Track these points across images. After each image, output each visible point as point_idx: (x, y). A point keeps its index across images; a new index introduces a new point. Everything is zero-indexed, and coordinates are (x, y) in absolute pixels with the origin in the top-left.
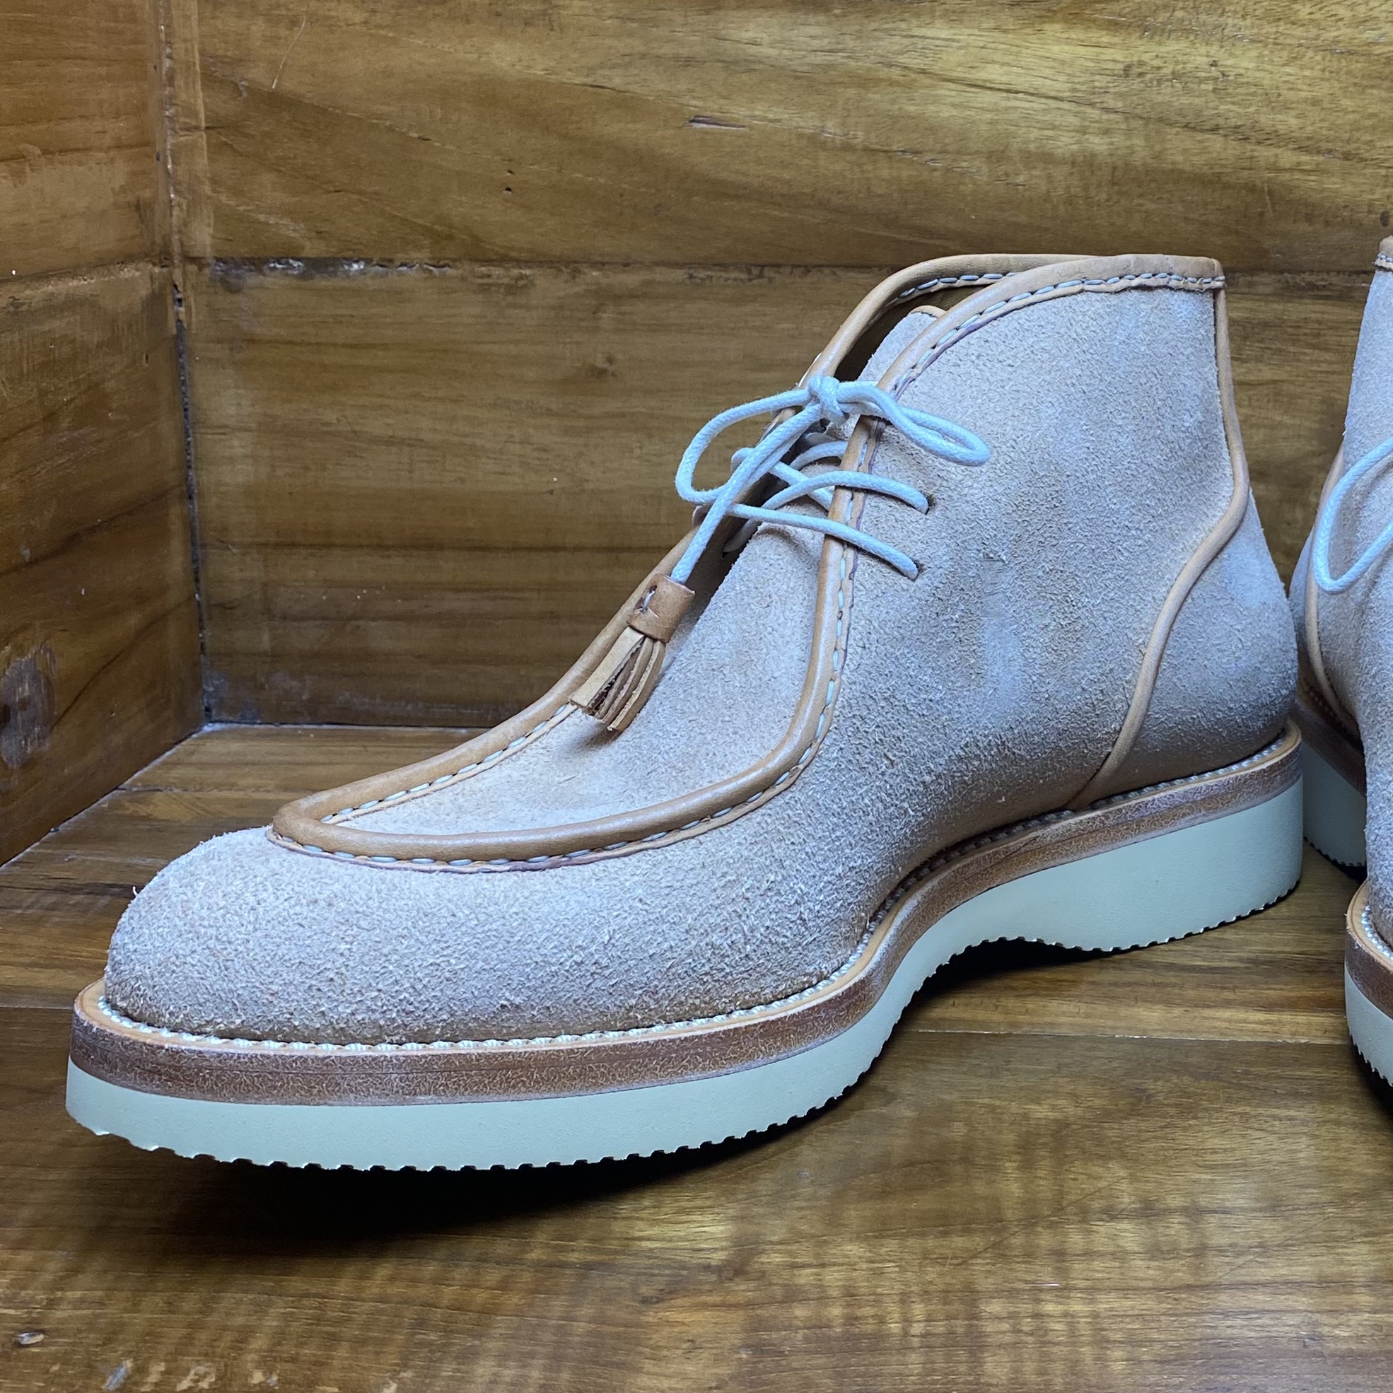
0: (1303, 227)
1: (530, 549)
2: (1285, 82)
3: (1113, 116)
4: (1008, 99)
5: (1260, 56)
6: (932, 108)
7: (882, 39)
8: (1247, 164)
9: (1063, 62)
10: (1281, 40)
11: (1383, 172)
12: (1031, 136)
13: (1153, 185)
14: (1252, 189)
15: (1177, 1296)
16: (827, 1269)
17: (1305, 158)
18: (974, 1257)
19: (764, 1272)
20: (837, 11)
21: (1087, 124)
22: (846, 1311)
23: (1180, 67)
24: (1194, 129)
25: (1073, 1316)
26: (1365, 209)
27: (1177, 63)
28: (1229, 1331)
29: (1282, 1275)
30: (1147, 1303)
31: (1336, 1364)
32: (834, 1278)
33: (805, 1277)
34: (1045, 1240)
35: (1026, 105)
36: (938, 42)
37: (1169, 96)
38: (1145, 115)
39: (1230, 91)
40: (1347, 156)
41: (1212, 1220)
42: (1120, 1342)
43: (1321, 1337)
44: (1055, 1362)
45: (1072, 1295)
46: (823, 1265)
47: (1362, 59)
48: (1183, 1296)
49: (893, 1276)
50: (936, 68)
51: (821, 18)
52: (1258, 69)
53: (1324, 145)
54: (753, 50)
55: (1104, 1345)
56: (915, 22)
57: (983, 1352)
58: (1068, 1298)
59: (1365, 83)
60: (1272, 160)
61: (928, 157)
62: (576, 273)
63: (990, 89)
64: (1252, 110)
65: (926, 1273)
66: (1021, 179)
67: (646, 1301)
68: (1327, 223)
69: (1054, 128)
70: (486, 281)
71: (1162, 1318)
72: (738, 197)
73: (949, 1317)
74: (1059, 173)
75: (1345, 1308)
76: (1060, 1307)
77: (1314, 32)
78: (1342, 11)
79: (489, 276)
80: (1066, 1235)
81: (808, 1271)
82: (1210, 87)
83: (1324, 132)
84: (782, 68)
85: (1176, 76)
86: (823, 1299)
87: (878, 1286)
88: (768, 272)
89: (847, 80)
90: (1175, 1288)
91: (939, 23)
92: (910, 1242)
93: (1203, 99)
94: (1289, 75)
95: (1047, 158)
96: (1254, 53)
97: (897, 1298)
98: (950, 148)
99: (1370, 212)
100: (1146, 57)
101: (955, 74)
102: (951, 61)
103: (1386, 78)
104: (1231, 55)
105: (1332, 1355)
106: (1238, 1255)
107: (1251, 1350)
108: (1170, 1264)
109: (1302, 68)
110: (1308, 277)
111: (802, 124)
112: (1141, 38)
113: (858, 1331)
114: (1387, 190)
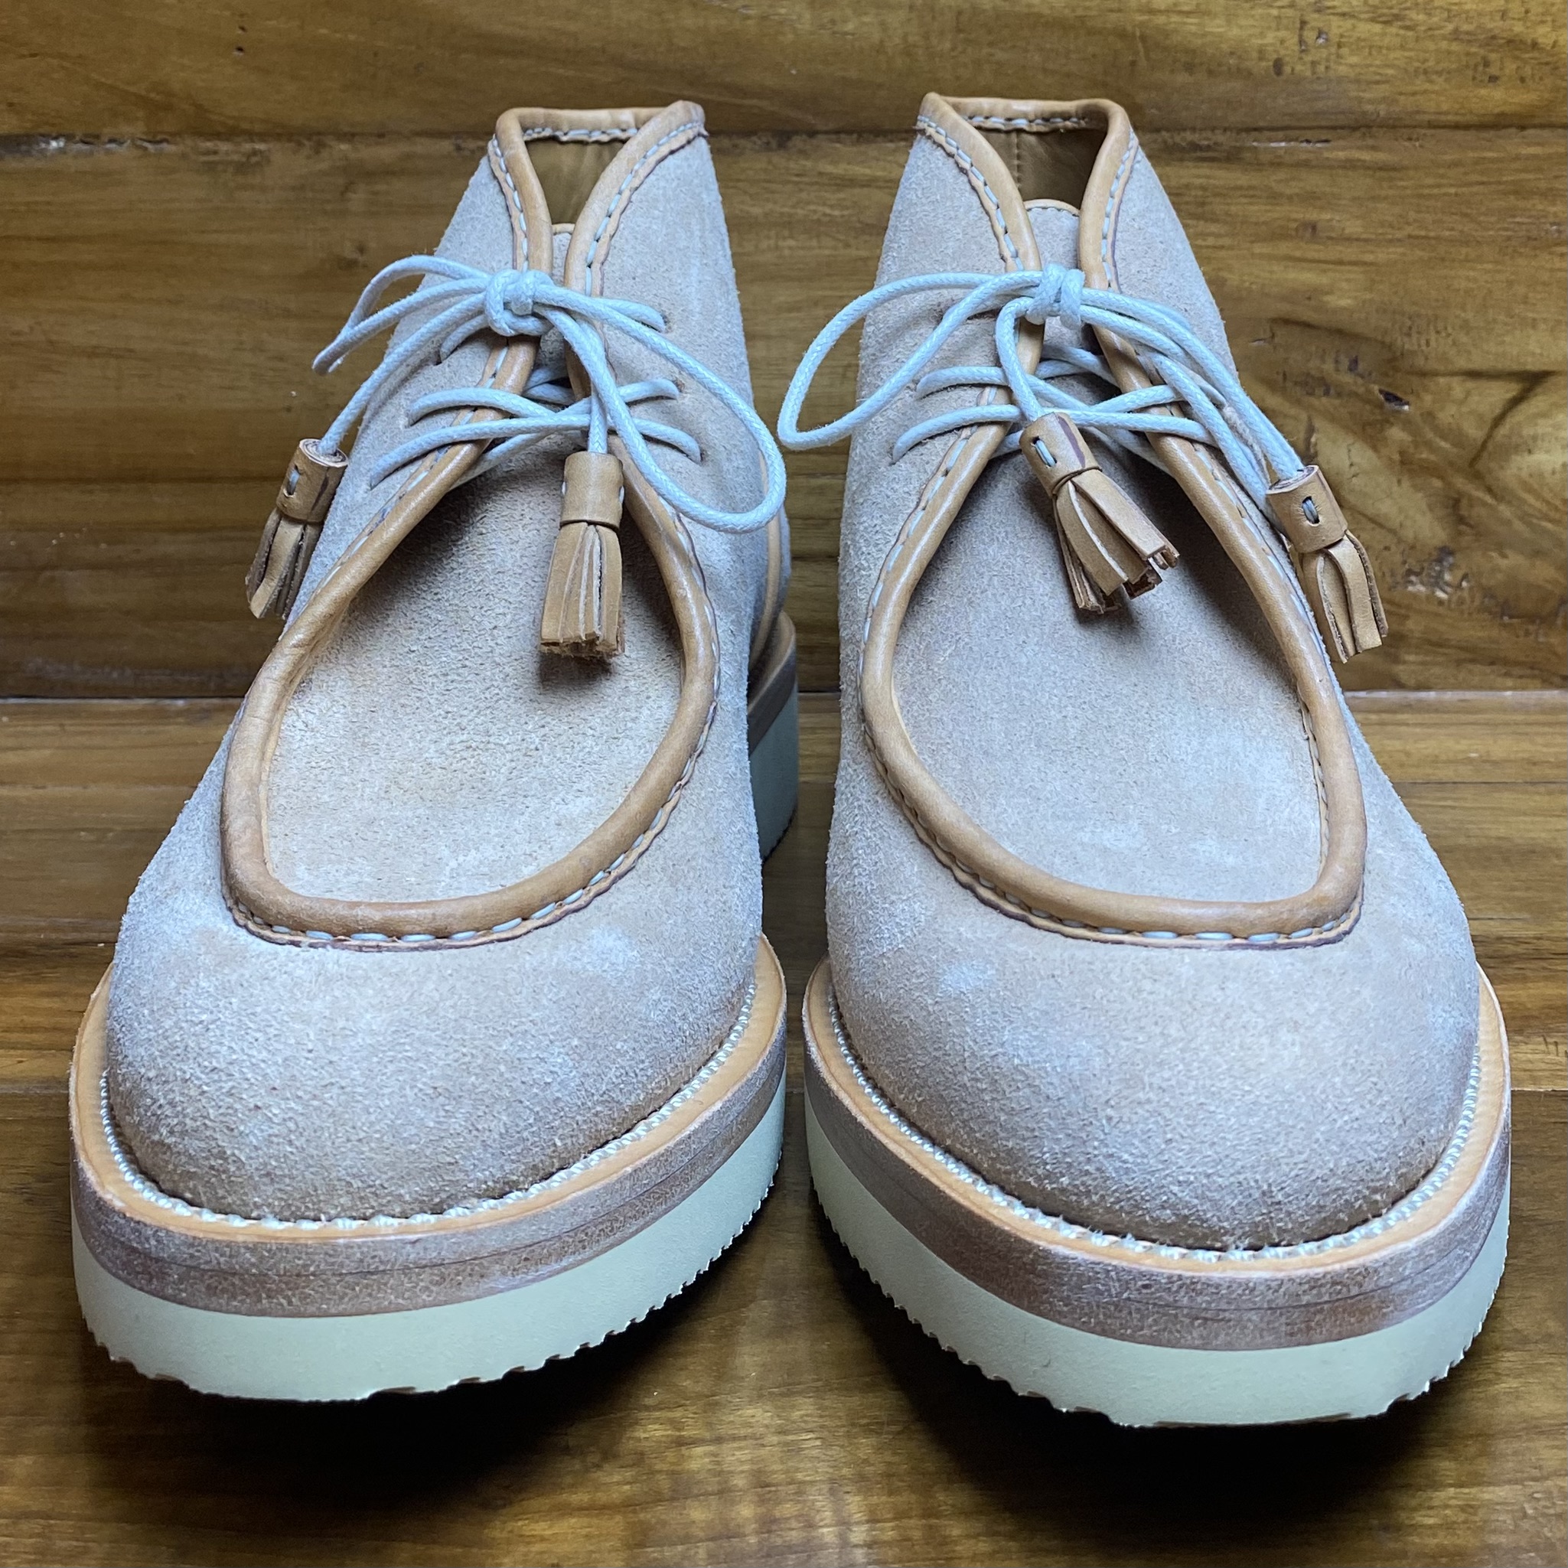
0: (1182, 78)
8: (1115, 6)
11: (1275, 12)
13: (1005, 32)
14: (1122, 34)
16: (726, 1447)
19: (642, 1454)
22: (760, 1510)
26: (1255, 55)
32: (738, 1458)
33: (698, 1460)
46: (719, 1440)
49: (815, 1452)
61: (740, 3)
62: (319, 147)
65: (857, 1447)
66: (850, 27)
68: (1210, 72)
70: (212, 158)
72: (515, 54)
73: (900, 1515)
74: (895, 19)
79: (215, 153)
81: (699, 1450)
86: (725, 1493)
87: (797, 1470)
92: (830, 1400)
97: (824, 1488)
99: (1261, 59)
110: (1189, 136)
113: (779, 1541)
114: (1282, 34)
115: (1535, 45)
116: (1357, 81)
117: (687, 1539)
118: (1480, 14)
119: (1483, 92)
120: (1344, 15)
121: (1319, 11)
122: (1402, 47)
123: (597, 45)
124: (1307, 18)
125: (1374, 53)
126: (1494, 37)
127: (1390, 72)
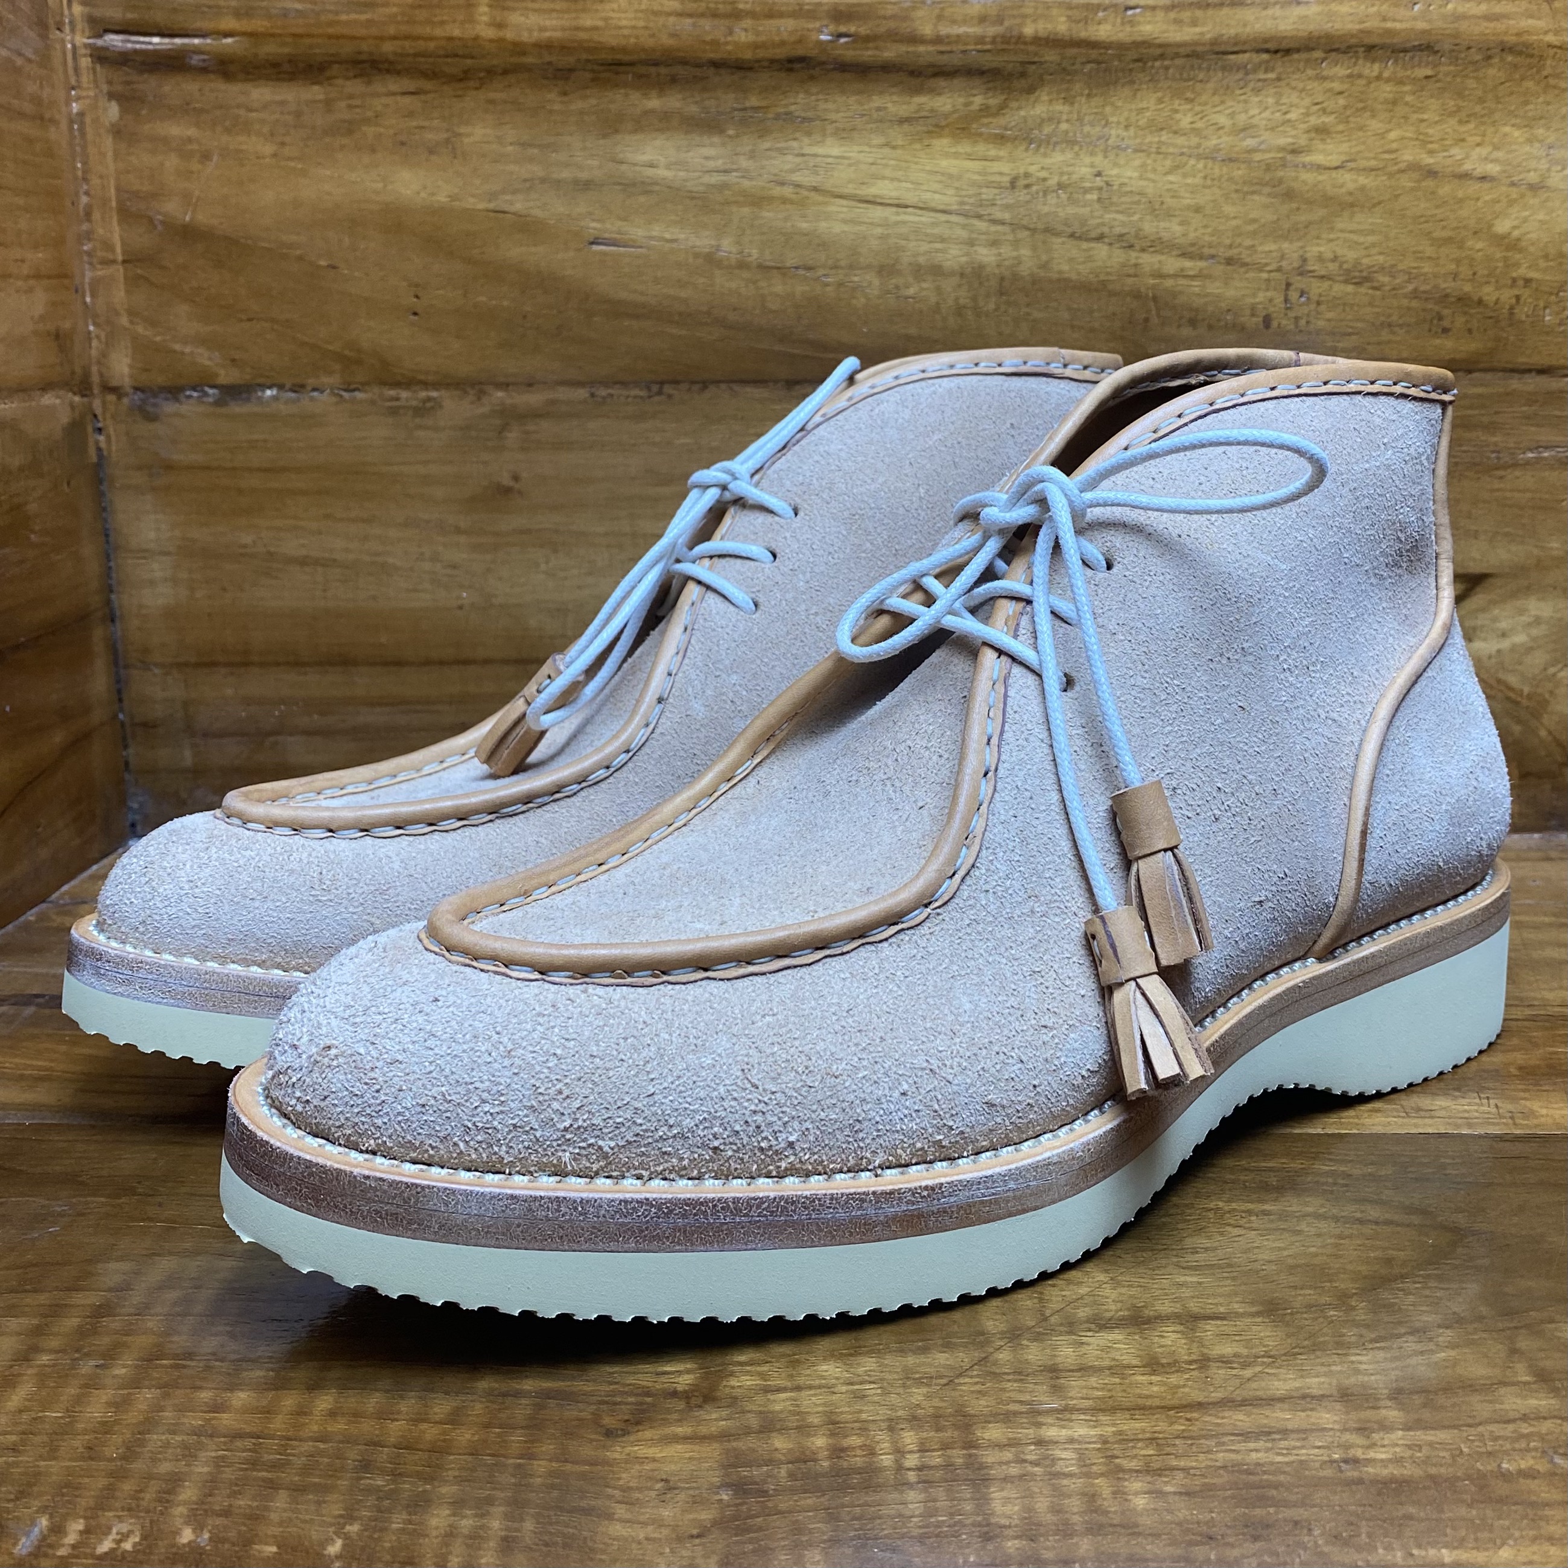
0: (1186, 332)
1: (442, 663)
2: (1168, 190)
3: (999, 228)
4: (898, 214)
5: (1143, 165)
6: (823, 225)
7: (774, 158)
8: (1132, 271)
9: (950, 176)
10: (1163, 149)
11: (1265, 275)
12: (918, 250)
13: (1040, 294)
14: (1137, 295)
15: (1189, 1416)
16: (804, 1393)
17: (1188, 264)
18: (960, 1375)
19: (736, 1398)
20: (731, 132)
21: (974, 236)
22: (830, 1441)
23: (1065, 177)
24: (1080, 238)
25: (1080, 1442)
26: (1248, 312)
27: (1062, 174)
28: (1254, 1455)
29: (1297, 1389)
30: (1161, 1425)
31: (1379, 1494)
32: (813, 1403)
33: (780, 1403)
34: (1034, 1354)
35: (917, 219)
36: (830, 160)
37: (1053, 207)
38: (1032, 226)
39: (1115, 199)
40: (1229, 261)
41: (1208, 1327)
42: (1137, 1471)
43: (1356, 1461)
44: (1070, 1496)
45: (1074, 1417)
46: (798, 1388)
47: (1243, 166)
48: (1195, 1415)
49: (876, 1398)
50: (828, 185)
51: (716, 139)
52: (1141, 178)
53: (1207, 251)
54: (650, 172)
55: (1121, 1475)
56: (806, 140)
57: (987, 1487)
58: (1072, 1421)
59: (1245, 189)
60: (1156, 266)
61: (821, 272)
63: (881, 204)
64: (1136, 218)
65: (911, 1395)
66: (911, 291)
67: (609, 1433)
68: (1210, 327)
69: (943, 240)
71: (1177, 1442)
72: (637, 317)
73: (945, 1446)
74: (948, 285)
75: (1376, 1426)
76: (1064, 1432)
77: (1194, 140)
78: (1222, 120)
79: (398, 399)
80: (1054, 1348)
81: (783, 1396)
82: (1095, 197)
83: (1207, 238)
84: (678, 189)
85: (1061, 186)
86: (804, 1429)
87: (861, 1411)
88: (668, 389)
89: (741, 199)
90: (1185, 1406)
91: (829, 141)
92: (889, 1360)
93: (1088, 209)
94: (1172, 183)
95: (937, 271)
96: (1137, 163)
97: (884, 1425)
98: (843, 263)
100: (1032, 169)
101: (846, 191)
102: (841, 178)
103: (1266, 184)
104: (1116, 165)
105: (1375, 1482)
106: (1245, 1366)
107: (1282, 1478)
108: (1173, 1379)
109: (1185, 176)
111: (698, 243)
112: (1027, 150)
113: (845, 1464)
114: (1269, 294)
115: (1480, 302)
116: (1332, 334)
117: (769, 1462)
118: (1435, 276)
119: (1438, 342)
120: (1322, 277)
121: (1301, 274)
122: (1371, 304)
123: (705, 309)
124: (1291, 281)
125: (1347, 309)
126: (1447, 296)
127: (1359, 325)
